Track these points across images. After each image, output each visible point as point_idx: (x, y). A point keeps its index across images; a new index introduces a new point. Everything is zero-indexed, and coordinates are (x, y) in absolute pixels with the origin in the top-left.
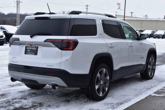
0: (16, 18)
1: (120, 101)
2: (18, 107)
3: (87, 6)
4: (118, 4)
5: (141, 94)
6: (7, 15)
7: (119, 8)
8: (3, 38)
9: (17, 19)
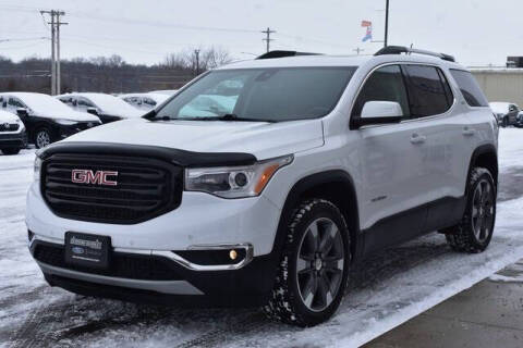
0: (50, 73)
1: (398, 299)
2: (98, 319)
3: (268, 32)
4: (366, 24)
5: (458, 278)
6: (18, 65)
7: (369, 36)
8: (18, 132)
9: (53, 75)
